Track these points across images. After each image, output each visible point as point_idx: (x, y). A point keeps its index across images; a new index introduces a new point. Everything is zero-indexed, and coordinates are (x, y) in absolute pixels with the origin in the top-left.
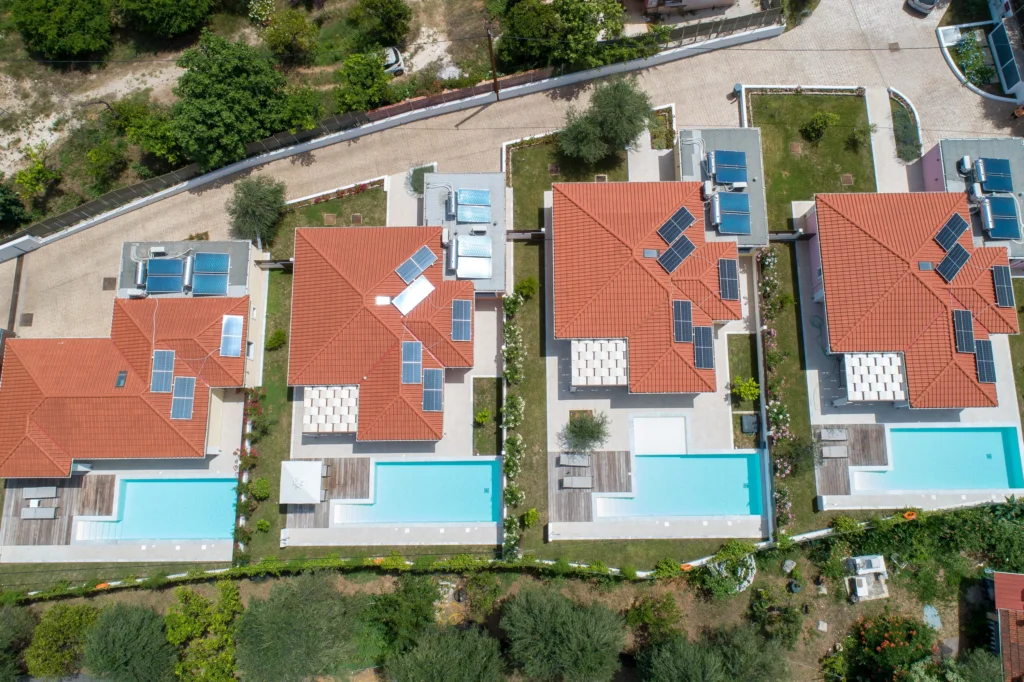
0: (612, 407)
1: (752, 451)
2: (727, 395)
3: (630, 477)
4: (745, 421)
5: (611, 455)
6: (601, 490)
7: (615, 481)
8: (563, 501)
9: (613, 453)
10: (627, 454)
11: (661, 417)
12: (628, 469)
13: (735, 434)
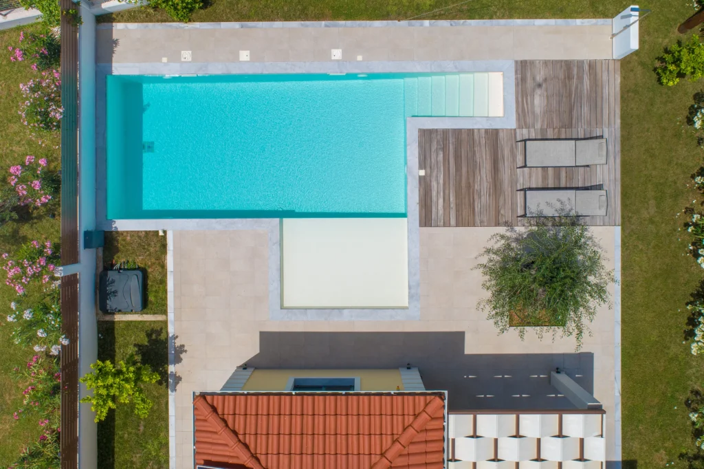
0: (461, 335)
1: (123, 225)
2: (178, 360)
3: (422, 165)
4: (136, 298)
5: (466, 219)
6: (493, 135)
7: (458, 157)
8: (586, 110)
9: (460, 223)
10: (426, 220)
11: (340, 309)
12: (425, 184)
13: (163, 266)
